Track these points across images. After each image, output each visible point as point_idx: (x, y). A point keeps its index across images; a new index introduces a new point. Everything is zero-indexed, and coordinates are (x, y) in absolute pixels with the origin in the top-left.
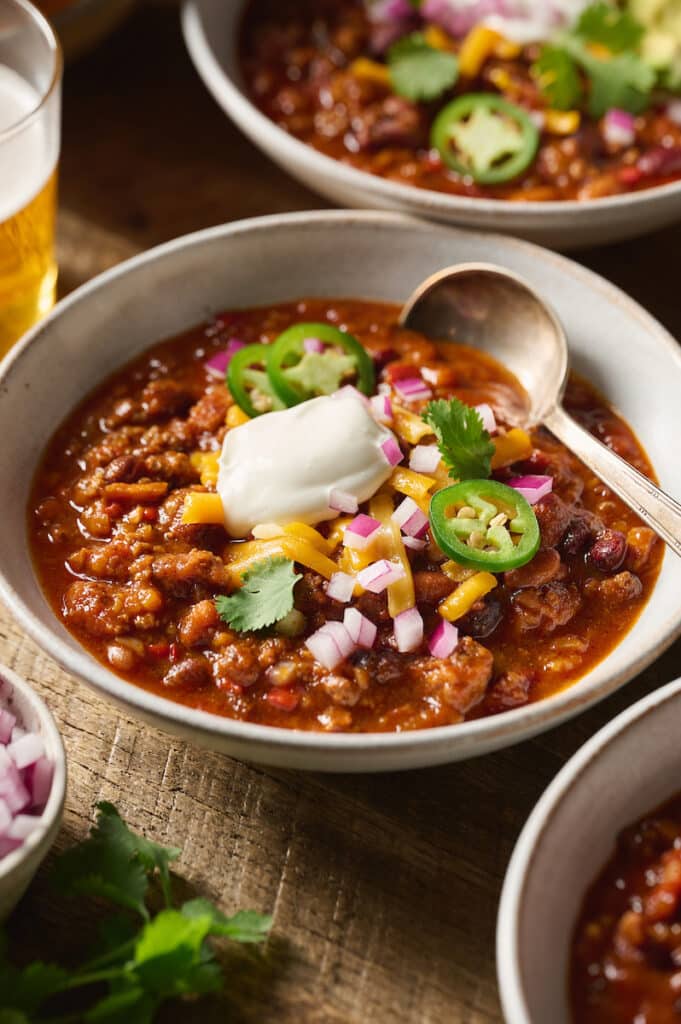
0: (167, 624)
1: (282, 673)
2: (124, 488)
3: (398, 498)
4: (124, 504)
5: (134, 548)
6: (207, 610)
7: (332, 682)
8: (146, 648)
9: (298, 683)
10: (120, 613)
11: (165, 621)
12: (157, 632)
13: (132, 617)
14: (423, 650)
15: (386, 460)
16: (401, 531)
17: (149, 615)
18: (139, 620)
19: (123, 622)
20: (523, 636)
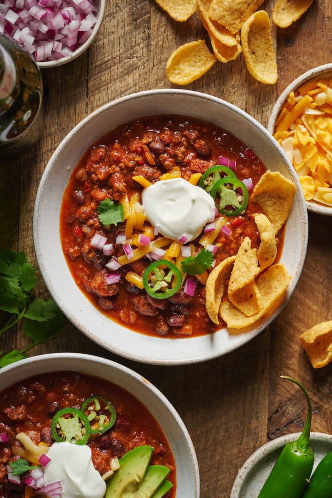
0: (97, 185)
1: (86, 229)
2: (147, 151)
3: (165, 248)
4: (142, 153)
5: (121, 165)
6: (100, 198)
7: (86, 247)
8: (85, 181)
9: (84, 235)
10: (93, 168)
11: (97, 183)
12: (93, 183)
13: (94, 173)
14: (110, 272)
15: (180, 238)
16: (151, 252)
17: (96, 177)
18: (93, 175)
19: (90, 171)
20: (131, 301)
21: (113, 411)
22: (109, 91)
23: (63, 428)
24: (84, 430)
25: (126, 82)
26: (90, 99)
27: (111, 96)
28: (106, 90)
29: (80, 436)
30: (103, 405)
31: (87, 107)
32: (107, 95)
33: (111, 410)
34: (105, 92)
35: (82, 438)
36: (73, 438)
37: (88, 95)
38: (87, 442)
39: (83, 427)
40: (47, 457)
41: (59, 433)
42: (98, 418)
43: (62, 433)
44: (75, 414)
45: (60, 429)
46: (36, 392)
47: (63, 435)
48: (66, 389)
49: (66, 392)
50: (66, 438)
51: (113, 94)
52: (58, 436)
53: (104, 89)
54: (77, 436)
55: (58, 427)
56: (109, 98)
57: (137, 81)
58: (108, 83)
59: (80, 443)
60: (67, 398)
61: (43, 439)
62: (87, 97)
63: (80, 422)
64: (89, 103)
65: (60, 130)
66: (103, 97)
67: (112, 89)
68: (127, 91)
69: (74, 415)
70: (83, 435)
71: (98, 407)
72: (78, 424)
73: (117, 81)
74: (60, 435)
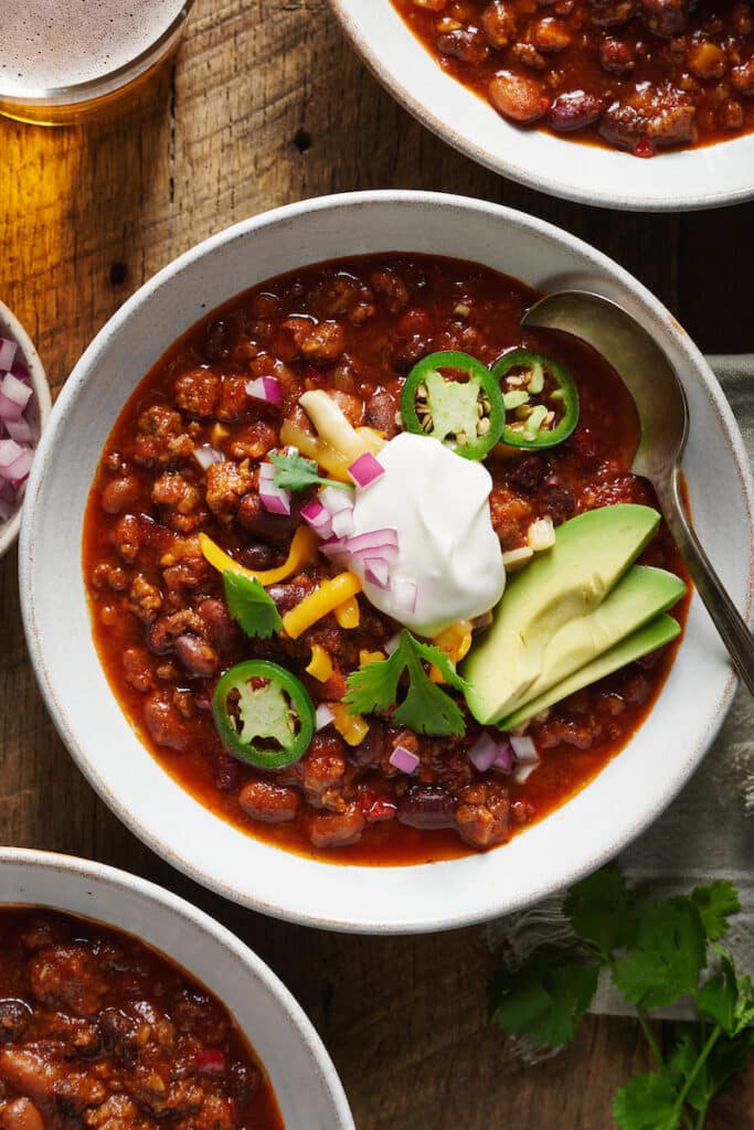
21: (574, 406)
22: (234, 97)
23: (431, 400)
24: (486, 424)
25: (279, 73)
26: (179, 121)
27: (239, 113)
28: (225, 95)
29: (471, 433)
30: (551, 384)
31: (174, 142)
32: (227, 108)
33: (566, 403)
34: (221, 102)
35: (475, 442)
36: (451, 437)
37: (175, 110)
38: (485, 456)
39: (485, 415)
40: (376, 462)
41: (420, 411)
42: (529, 411)
43: (426, 411)
44: (474, 376)
45: (424, 401)
46: (379, 298)
47: (426, 419)
48: (462, 309)
49: (459, 317)
50: (432, 429)
51: (243, 106)
52: (416, 418)
53: (220, 94)
54: (463, 432)
55: (422, 393)
56: (234, 118)
57: (308, 71)
58: (230, 78)
59: (466, 452)
60: (458, 333)
61: (369, 421)
62: (173, 113)
63: (481, 399)
64: (177, 132)
65: (99, 206)
66: (217, 116)
67: (242, 93)
68: (281, 97)
69: (471, 374)
70: (478, 435)
71: (537, 384)
72: (473, 405)
73: (253, 72)
74: (422, 417)
